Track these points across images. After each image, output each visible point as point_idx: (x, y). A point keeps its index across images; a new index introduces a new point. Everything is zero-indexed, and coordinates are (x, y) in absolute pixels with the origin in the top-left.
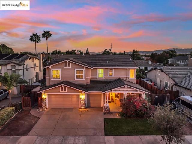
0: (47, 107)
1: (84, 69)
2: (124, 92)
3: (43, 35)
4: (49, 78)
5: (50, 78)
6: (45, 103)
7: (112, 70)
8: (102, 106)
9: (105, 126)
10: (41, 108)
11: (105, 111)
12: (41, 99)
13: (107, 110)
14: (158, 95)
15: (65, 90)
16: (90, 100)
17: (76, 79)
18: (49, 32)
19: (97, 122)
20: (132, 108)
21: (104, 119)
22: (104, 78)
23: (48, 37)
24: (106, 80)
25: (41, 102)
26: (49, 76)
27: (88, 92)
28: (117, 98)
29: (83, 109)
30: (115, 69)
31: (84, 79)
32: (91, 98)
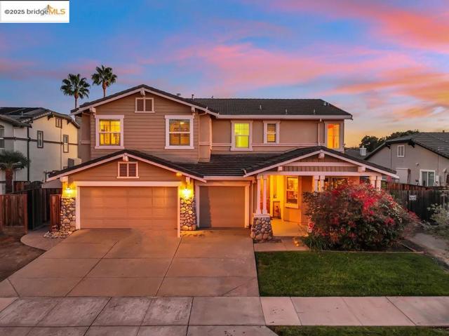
0: (78, 226)
1: (191, 118)
2: (316, 175)
3: (96, 78)
4: (89, 145)
5: (92, 143)
6: (72, 212)
7: (275, 125)
8: (246, 224)
9: (260, 270)
10: (58, 228)
11: (258, 234)
12: (59, 201)
13: (262, 230)
14: (416, 194)
15: (133, 173)
16: (209, 207)
17: (168, 147)
18: (111, 69)
19: (233, 260)
20: (349, 213)
21: (254, 254)
22: (251, 149)
23: (107, 84)
24: (258, 154)
25: (59, 211)
26: (89, 138)
27: (202, 177)
28: (290, 205)
29: (189, 233)
30: (282, 120)
31: (191, 147)
32: (213, 201)
